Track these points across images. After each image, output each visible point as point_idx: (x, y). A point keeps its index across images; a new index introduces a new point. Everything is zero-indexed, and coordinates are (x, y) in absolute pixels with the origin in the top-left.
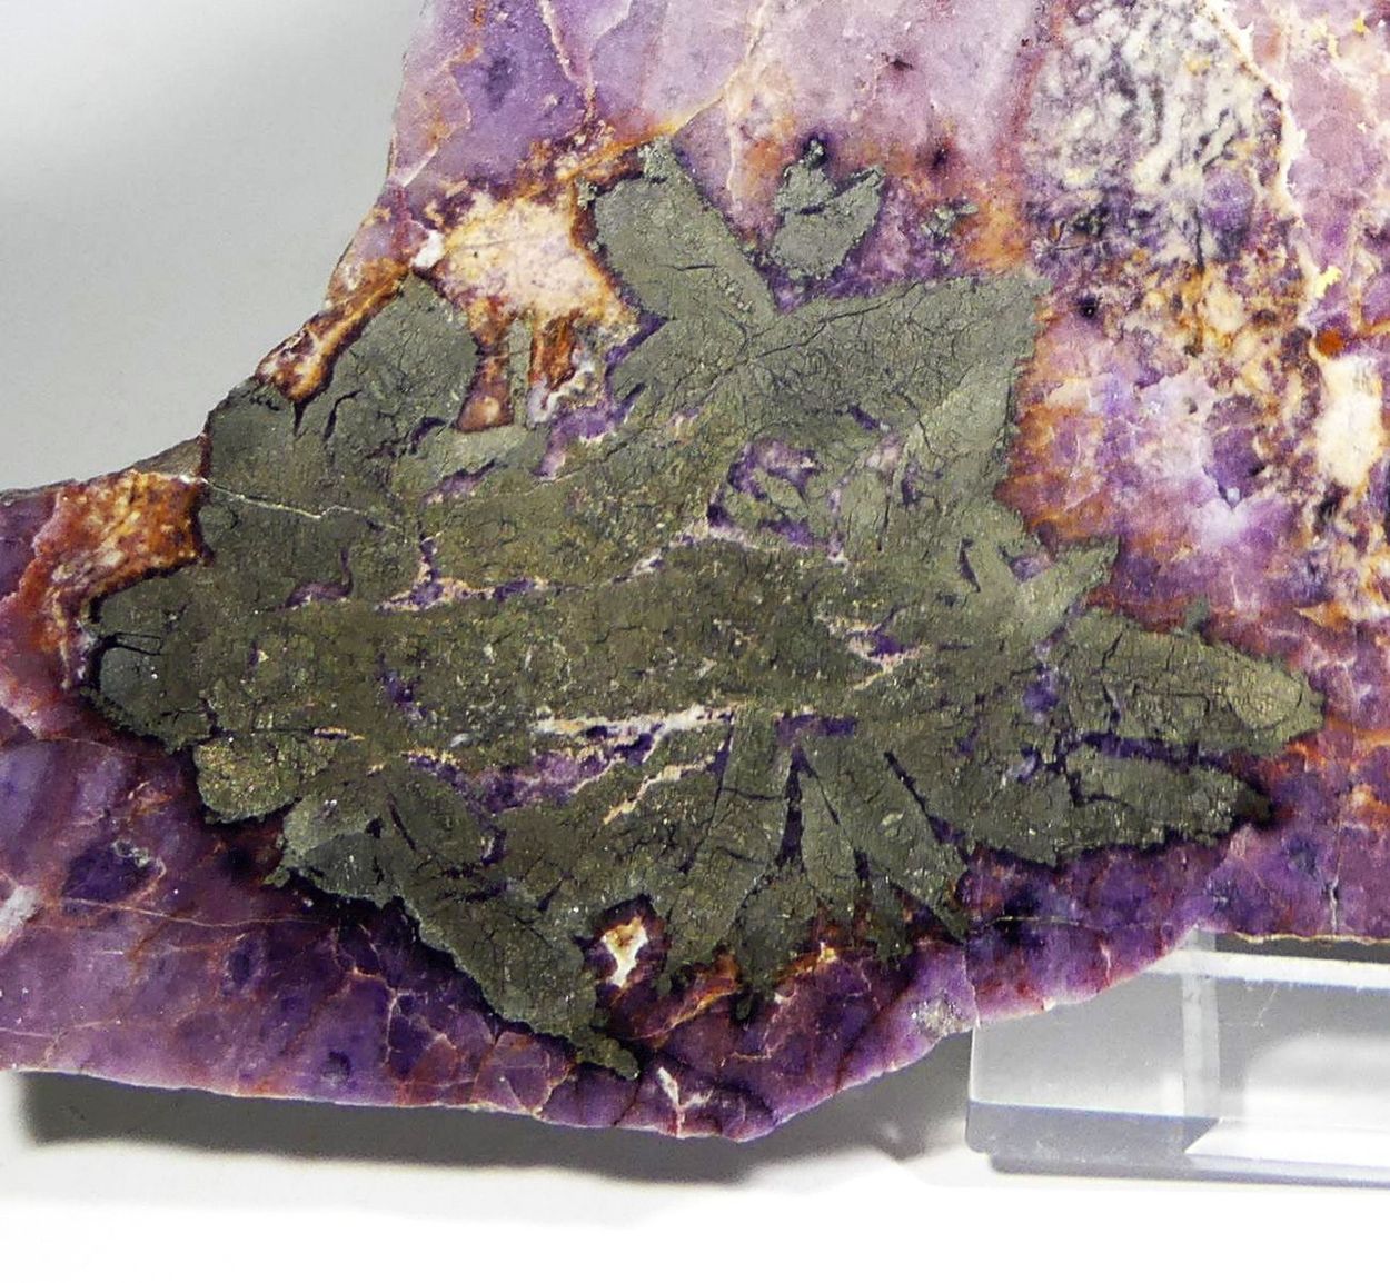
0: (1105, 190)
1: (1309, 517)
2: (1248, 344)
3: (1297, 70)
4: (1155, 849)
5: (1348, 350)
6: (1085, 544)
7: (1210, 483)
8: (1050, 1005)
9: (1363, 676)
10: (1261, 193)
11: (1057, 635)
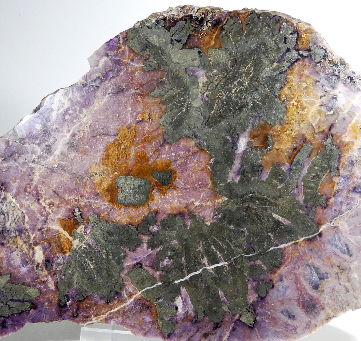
0: (3, 228)
1: (35, 268)
2: (24, 246)
3: (26, 209)
4: (20, 313)
5: (37, 245)
6: (6, 275)
7: (21, 265)
8: (10, 335)
9: (45, 288)
10: (23, 226)
11: (4, 287)
